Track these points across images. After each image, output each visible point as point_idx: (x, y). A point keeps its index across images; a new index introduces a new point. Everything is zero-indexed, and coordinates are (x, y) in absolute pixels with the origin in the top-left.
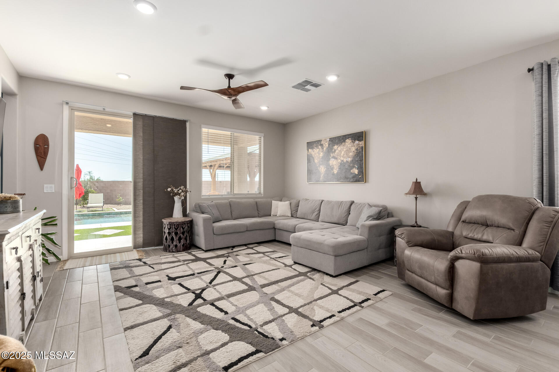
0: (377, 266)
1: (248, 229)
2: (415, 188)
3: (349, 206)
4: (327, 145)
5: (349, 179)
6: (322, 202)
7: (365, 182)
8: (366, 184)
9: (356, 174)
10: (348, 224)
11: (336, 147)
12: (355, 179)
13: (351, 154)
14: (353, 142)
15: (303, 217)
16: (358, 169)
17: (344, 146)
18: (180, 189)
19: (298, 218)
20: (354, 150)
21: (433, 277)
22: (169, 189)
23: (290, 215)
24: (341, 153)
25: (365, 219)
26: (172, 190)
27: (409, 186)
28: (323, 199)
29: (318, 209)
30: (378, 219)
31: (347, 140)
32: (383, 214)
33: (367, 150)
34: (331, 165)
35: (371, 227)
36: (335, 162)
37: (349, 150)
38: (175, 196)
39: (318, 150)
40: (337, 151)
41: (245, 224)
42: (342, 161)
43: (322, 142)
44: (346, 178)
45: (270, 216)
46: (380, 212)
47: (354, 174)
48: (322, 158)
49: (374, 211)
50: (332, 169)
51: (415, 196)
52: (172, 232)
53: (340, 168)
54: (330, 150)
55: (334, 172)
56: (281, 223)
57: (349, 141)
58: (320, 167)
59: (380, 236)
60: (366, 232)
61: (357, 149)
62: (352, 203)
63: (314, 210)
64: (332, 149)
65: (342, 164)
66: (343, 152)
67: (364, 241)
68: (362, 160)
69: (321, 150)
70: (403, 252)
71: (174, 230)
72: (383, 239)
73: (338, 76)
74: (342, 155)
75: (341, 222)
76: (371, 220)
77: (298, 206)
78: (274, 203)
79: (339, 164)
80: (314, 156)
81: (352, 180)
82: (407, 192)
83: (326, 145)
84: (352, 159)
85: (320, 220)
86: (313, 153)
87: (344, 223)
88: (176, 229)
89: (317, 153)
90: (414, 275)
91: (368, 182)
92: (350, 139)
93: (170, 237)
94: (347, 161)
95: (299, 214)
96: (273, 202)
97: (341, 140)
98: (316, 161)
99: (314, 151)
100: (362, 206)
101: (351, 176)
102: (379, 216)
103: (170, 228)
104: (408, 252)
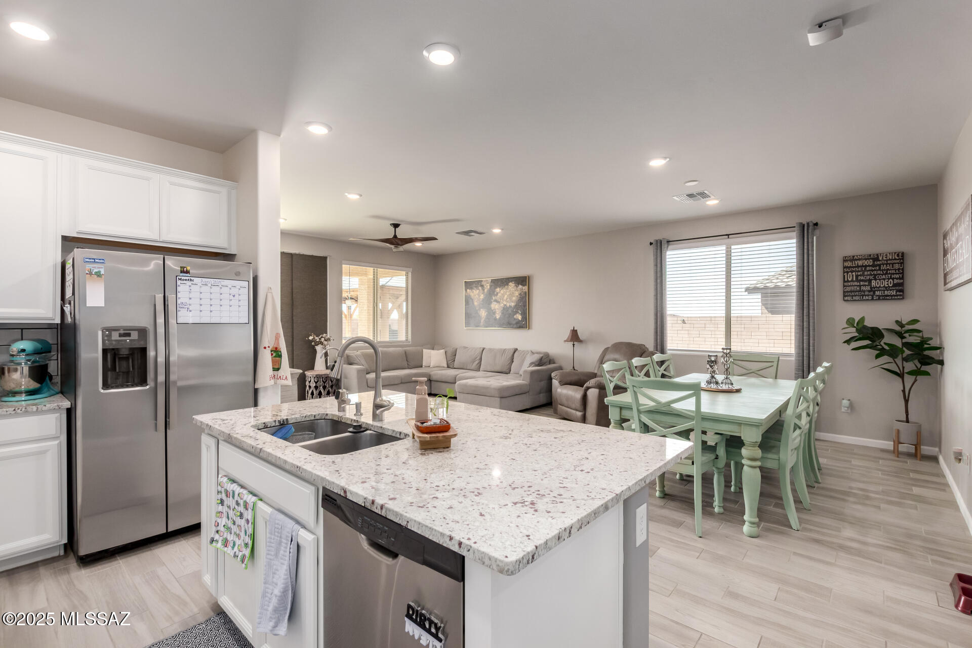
0: (538, 409)
1: (403, 381)
2: (572, 336)
3: (512, 354)
4: (489, 287)
5: (512, 326)
6: (483, 350)
7: (529, 328)
8: (530, 330)
9: (519, 321)
10: (511, 372)
11: (498, 290)
12: (518, 325)
13: (514, 298)
14: (517, 287)
15: (462, 367)
16: (521, 314)
17: (507, 289)
18: (322, 337)
19: (455, 368)
20: (517, 294)
21: (574, 405)
22: (311, 338)
23: (446, 366)
24: (504, 296)
25: (528, 366)
26: (314, 338)
27: (567, 334)
28: (484, 347)
29: (479, 358)
30: (539, 365)
31: (510, 284)
32: (544, 361)
33: (530, 296)
34: (492, 309)
35: (532, 373)
36: (497, 306)
37: (511, 295)
38: (317, 345)
39: (478, 291)
40: (499, 294)
41: (399, 376)
42: (505, 305)
43: (483, 283)
44: (508, 323)
45: (422, 367)
46: (541, 359)
47: (517, 320)
48: (483, 300)
49: (536, 357)
50: (494, 313)
51: (572, 343)
52: (320, 386)
53: (503, 313)
54: (491, 293)
55: (496, 317)
56: (438, 374)
57: (512, 285)
58: (480, 310)
59: (541, 381)
60: (528, 377)
61: (520, 294)
62: (516, 350)
63: (476, 358)
64: (494, 292)
65: (505, 309)
66: (506, 296)
67: (526, 385)
68: (525, 306)
69: (481, 291)
70: (556, 391)
71: (322, 384)
72: (544, 384)
73: (502, 229)
74: (505, 298)
75: (504, 370)
76: (533, 367)
77: (455, 355)
78: (426, 352)
79: (502, 309)
80: (473, 298)
81: (515, 326)
82: (565, 339)
83: (487, 286)
84: (515, 304)
85: (481, 369)
86: (472, 294)
87: (507, 371)
88: (324, 383)
89: (477, 295)
90: (564, 408)
91: (532, 329)
92: (513, 282)
93: (318, 391)
94: (510, 306)
95: (456, 364)
96: (424, 350)
97: (502, 282)
98: (476, 303)
99: (473, 292)
100: (525, 353)
101: (514, 322)
102: (540, 363)
103: (318, 381)
104: (559, 390)
